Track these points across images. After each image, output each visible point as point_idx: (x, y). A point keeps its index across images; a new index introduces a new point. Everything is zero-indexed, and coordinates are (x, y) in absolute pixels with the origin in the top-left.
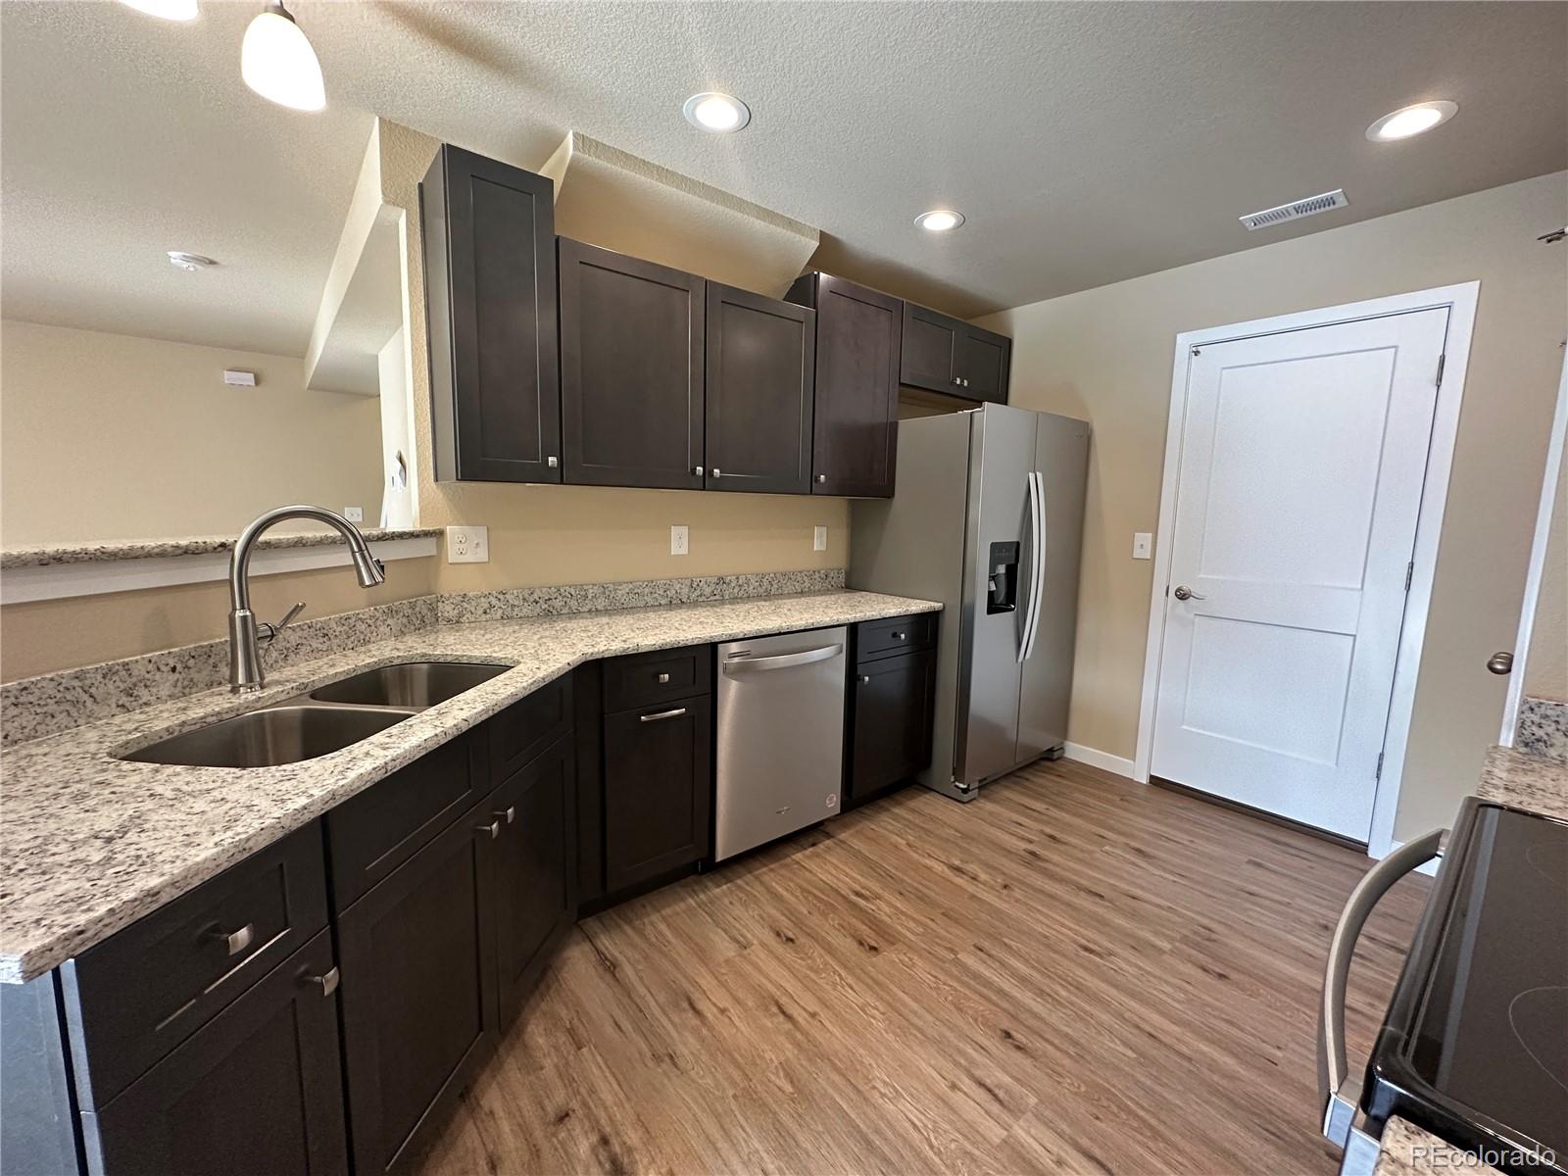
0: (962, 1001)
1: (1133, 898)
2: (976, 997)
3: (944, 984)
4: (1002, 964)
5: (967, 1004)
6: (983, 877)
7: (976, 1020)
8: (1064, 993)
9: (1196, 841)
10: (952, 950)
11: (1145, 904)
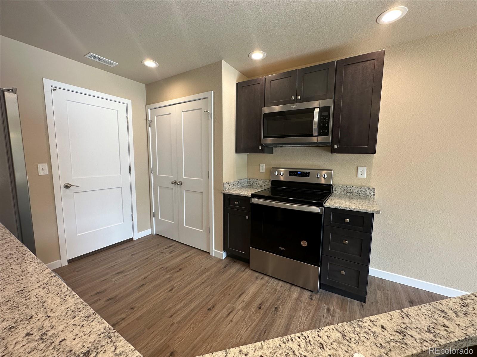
0: (198, 320)
1: (146, 278)
2: (196, 316)
3: (191, 326)
4: (179, 310)
5: (199, 319)
6: (123, 316)
7: (205, 317)
8: (190, 297)
9: (117, 261)
10: (172, 325)
11: (149, 277)
